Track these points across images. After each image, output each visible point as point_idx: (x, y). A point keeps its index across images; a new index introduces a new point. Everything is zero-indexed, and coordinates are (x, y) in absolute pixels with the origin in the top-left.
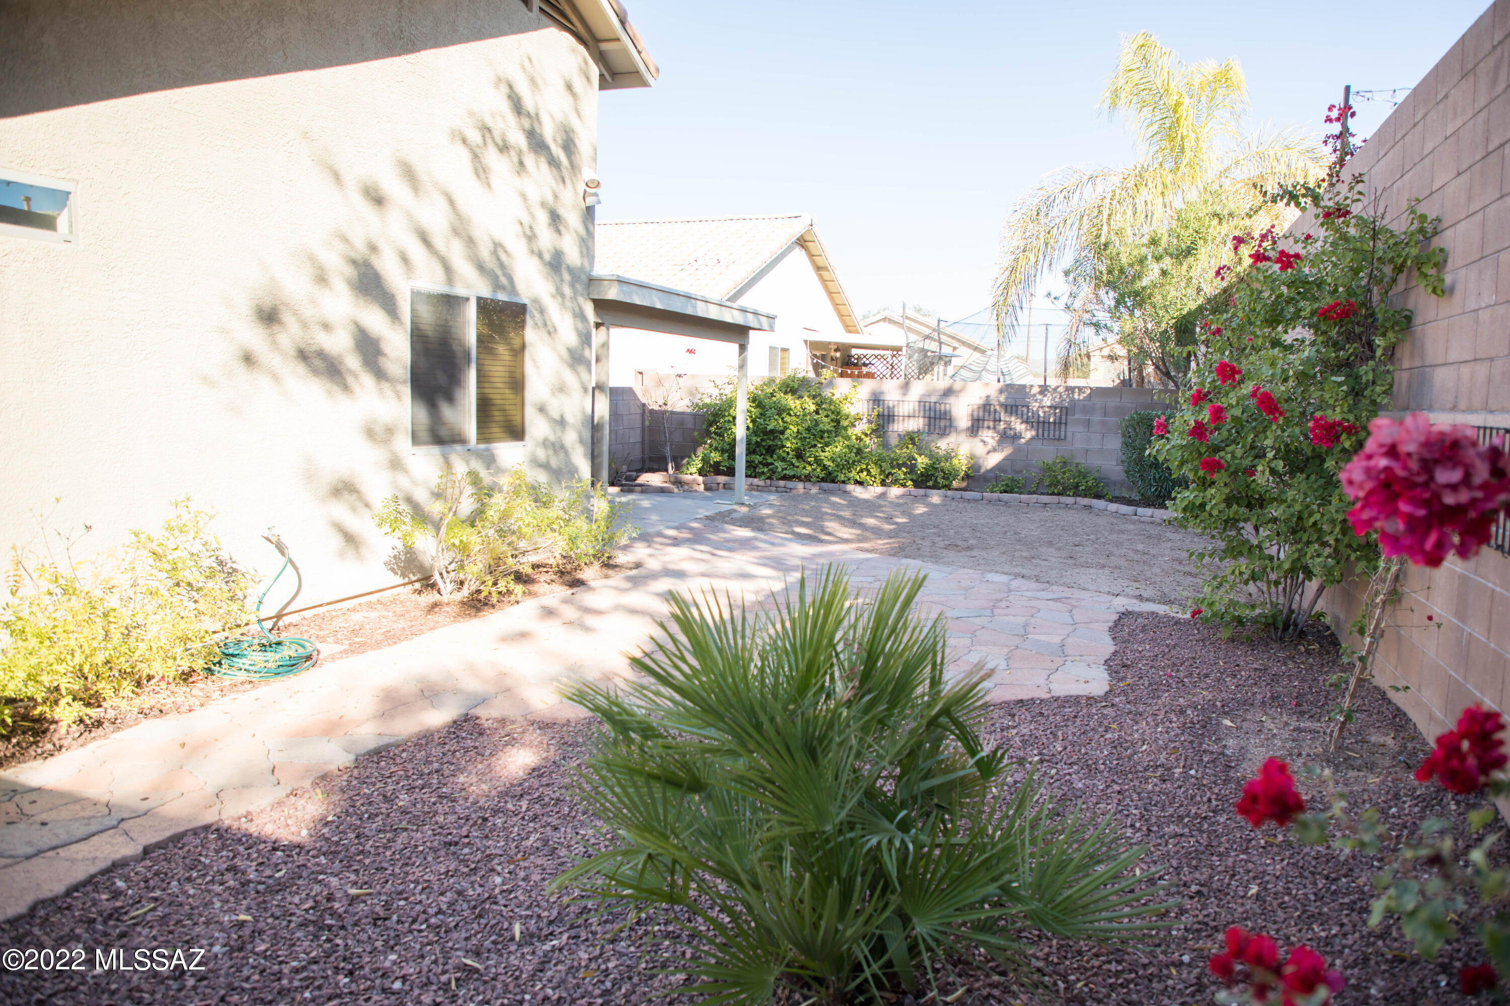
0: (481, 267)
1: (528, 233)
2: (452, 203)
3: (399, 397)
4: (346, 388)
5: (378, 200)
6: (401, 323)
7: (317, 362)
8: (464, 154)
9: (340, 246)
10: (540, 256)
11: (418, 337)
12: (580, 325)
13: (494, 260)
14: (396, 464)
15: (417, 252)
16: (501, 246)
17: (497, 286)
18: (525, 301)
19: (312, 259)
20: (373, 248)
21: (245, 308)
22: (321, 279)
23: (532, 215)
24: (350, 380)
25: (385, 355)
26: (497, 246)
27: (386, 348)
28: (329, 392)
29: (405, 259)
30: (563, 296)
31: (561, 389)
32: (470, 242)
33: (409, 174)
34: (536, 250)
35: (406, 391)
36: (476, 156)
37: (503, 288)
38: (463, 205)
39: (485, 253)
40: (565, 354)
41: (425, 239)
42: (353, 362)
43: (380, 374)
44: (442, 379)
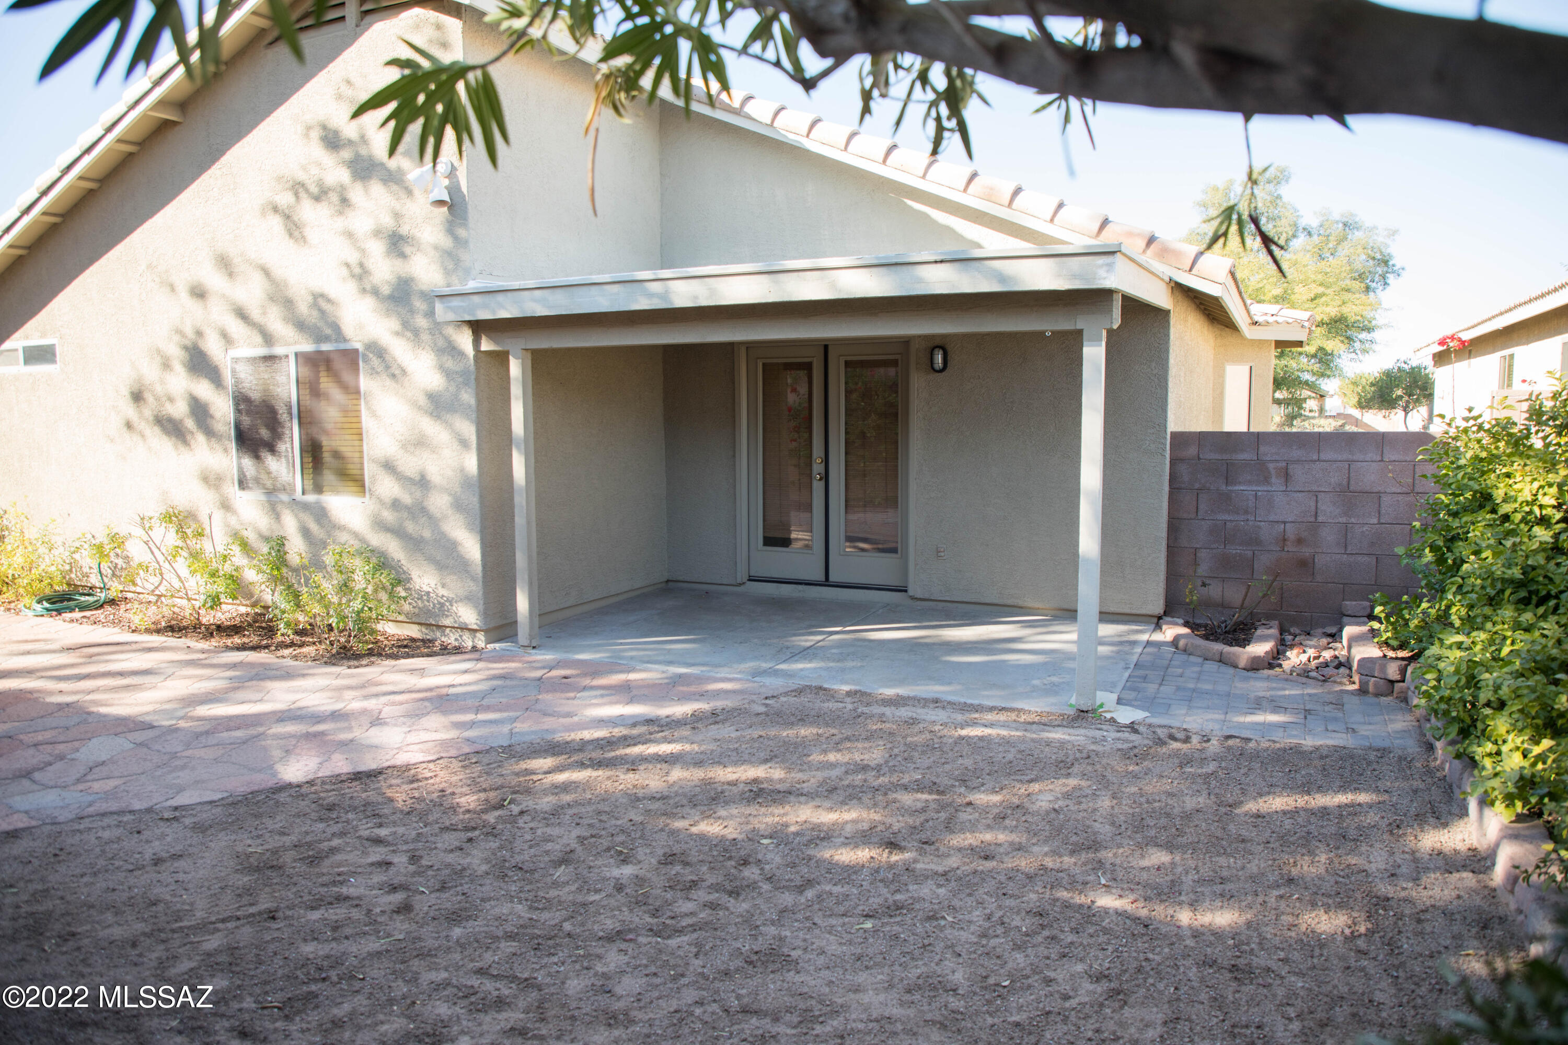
0: (301, 326)
1: (357, 270)
2: (266, 272)
3: (226, 450)
4: (186, 443)
5: (199, 293)
6: (224, 388)
7: (169, 426)
8: (276, 222)
9: (176, 338)
10: (375, 292)
11: (242, 401)
12: (450, 364)
13: (315, 313)
14: (226, 506)
15: (236, 327)
16: (322, 295)
17: (320, 338)
18: (358, 346)
19: (159, 351)
20: (199, 334)
21: (125, 392)
22: (166, 365)
23: (363, 251)
24: (189, 437)
25: (212, 417)
26: (318, 298)
27: (213, 410)
28: (176, 445)
29: (226, 337)
30: (416, 333)
31: (420, 443)
32: (288, 304)
33: (225, 264)
34: (368, 287)
35: (233, 446)
36: (288, 217)
37: (327, 339)
38: (279, 272)
39: (303, 308)
40: (423, 401)
41: (242, 314)
42: (190, 424)
43: (209, 433)
44: (264, 433)
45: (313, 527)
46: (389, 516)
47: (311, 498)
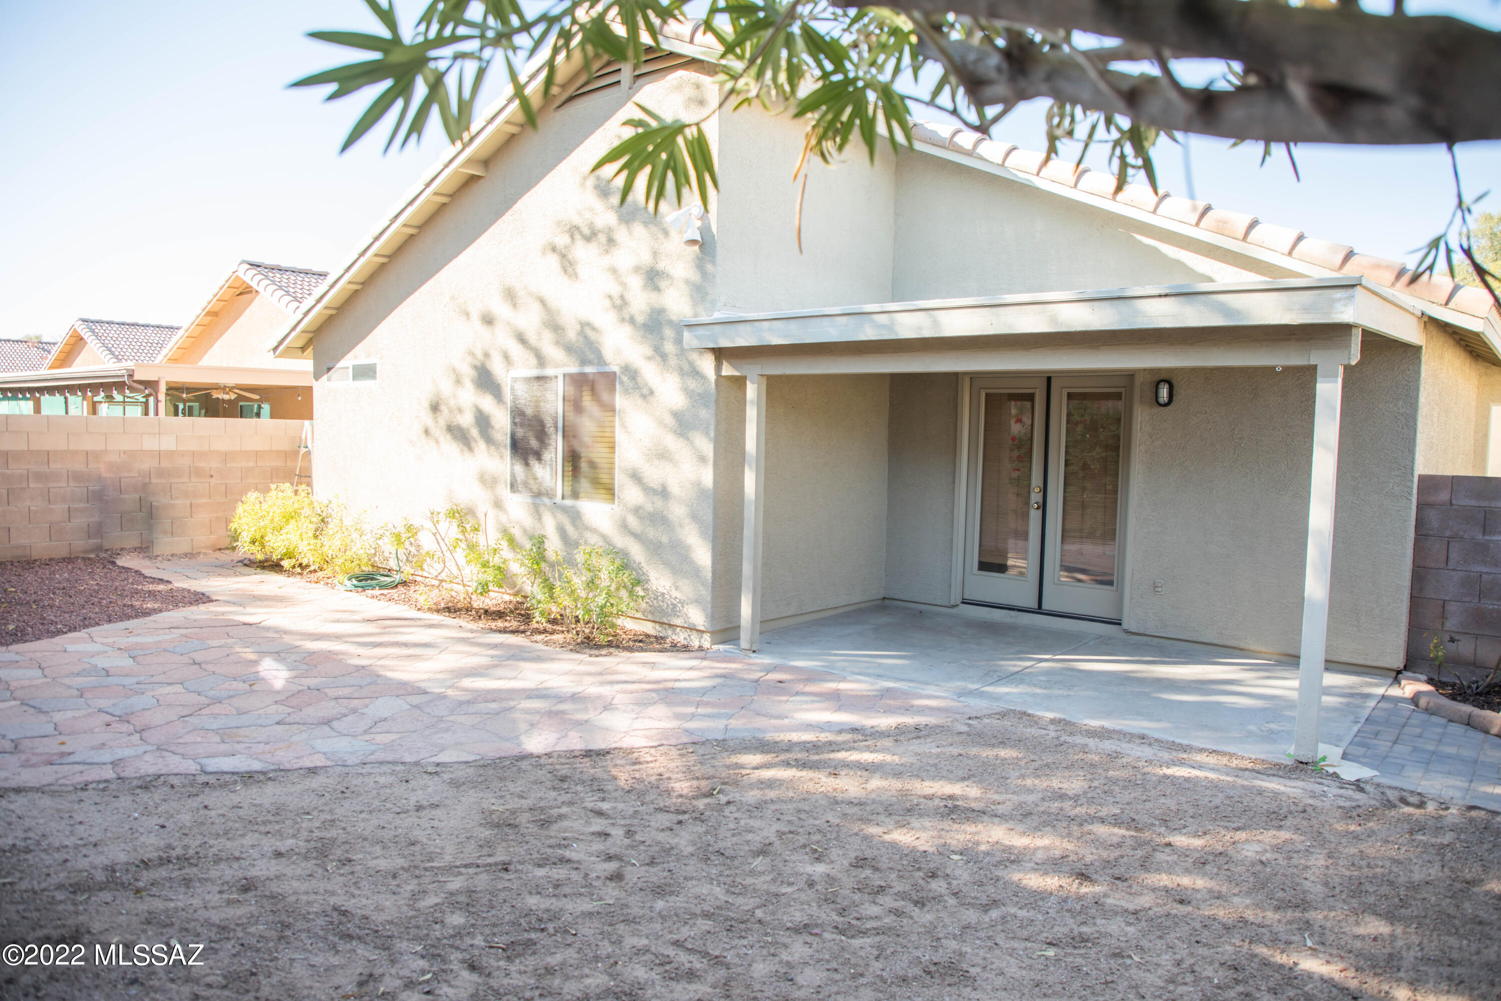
0: (569, 349)
1: (618, 302)
2: (543, 302)
3: (502, 457)
4: (470, 449)
5: (488, 320)
6: (504, 403)
7: (458, 434)
8: (553, 260)
9: (469, 359)
10: (632, 321)
11: (517, 414)
12: (692, 384)
13: (581, 339)
14: (498, 504)
15: (516, 350)
16: (588, 324)
17: (584, 362)
18: (615, 368)
19: (454, 370)
20: (487, 355)
21: (426, 404)
22: (458, 382)
23: (624, 285)
24: (473, 444)
25: (492, 427)
26: (585, 325)
27: (493, 422)
28: (462, 451)
29: (506, 357)
30: (664, 357)
31: (663, 455)
32: (559, 330)
33: (510, 296)
34: (627, 317)
35: (508, 453)
36: (563, 256)
37: (590, 363)
38: (553, 303)
39: (572, 335)
40: (670, 420)
41: (522, 339)
42: (474, 432)
43: (489, 440)
44: (534, 443)
45: (570, 529)
46: (632, 521)
47: (569, 502)
